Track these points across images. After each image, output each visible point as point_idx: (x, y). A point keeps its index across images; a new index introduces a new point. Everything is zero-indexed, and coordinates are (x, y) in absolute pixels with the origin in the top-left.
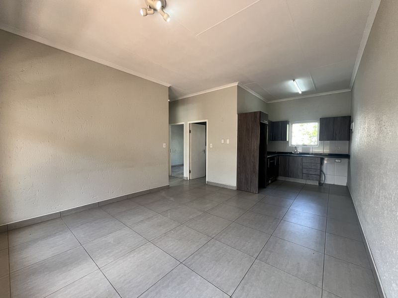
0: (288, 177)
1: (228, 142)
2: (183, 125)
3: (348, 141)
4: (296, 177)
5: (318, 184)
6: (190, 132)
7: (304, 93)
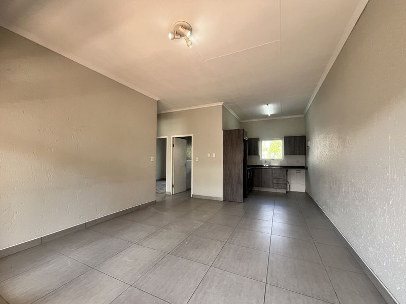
0: (262, 187)
1: (214, 155)
2: (166, 138)
3: (304, 156)
4: (269, 187)
5: (285, 192)
6: (173, 146)
7: (272, 115)
